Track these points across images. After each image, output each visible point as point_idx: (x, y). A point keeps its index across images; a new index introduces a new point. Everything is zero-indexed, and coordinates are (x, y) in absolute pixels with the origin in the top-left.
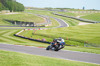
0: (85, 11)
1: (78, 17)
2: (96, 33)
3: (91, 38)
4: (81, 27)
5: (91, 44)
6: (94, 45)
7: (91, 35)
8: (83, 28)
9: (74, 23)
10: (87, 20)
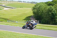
0: (8, 1)
1: (3, 5)
2: (14, 14)
3: (11, 17)
4: (5, 11)
5: (11, 21)
6: (13, 21)
7: (11, 15)
8: (6, 11)
9: (1, 9)
10: (9, 7)
